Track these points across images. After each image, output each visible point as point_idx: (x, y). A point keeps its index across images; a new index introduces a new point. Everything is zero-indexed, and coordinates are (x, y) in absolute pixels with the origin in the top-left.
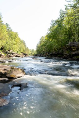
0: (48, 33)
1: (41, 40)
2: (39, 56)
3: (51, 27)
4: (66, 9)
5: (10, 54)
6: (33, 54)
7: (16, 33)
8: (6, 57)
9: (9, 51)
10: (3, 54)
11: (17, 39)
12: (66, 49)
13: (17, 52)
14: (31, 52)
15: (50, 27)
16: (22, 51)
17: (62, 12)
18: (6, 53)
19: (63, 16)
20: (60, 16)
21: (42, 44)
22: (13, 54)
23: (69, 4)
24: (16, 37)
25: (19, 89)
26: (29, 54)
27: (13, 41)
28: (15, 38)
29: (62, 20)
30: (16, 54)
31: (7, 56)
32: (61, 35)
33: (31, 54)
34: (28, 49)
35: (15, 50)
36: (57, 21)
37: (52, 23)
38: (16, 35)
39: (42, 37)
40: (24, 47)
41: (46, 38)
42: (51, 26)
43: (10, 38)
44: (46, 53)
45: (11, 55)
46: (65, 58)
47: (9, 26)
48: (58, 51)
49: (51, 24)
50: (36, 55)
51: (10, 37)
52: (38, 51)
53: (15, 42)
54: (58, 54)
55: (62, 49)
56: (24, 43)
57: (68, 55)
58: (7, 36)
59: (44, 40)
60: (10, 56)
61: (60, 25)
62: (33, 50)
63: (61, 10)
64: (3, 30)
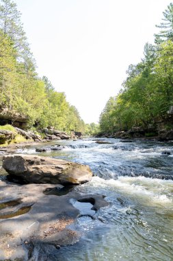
0: (121, 90)
1: (108, 104)
2: (107, 137)
3: (128, 79)
4: (156, 41)
5: (52, 134)
6: (93, 132)
7: (63, 94)
8: (45, 140)
9: (49, 128)
10: (38, 135)
11: (62, 104)
12: (162, 122)
13: (64, 130)
14: (89, 128)
15: (126, 79)
16: (72, 127)
17: (148, 49)
18: (44, 132)
19: (152, 56)
20: (146, 57)
21: (111, 113)
22: (56, 134)
23: (163, 32)
24: (62, 102)
25: (92, 209)
26: (86, 133)
27: (57, 109)
28: (59, 104)
29: (150, 64)
30: (63, 133)
31: (45, 138)
32: (151, 93)
33: (90, 132)
34: (83, 123)
35: (60, 125)
36: (139, 67)
37: (130, 71)
38: (61, 97)
39: (111, 98)
40: (75, 119)
41: (120, 101)
42: (129, 76)
43: (51, 104)
44: (121, 130)
45: (54, 137)
46: (161, 140)
47: (49, 83)
48: (146, 125)
49: (127, 72)
50: (100, 135)
51: (50, 101)
52: (102, 126)
53: (60, 112)
54: (146, 131)
55: (153, 122)
56: (76, 113)
57: (169, 134)
58: (46, 101)
59: (115, 104)
60: (50, 138)
61: (146, 74)
62: (92, 125)
63: (147, 44)
64: (38, 89)
